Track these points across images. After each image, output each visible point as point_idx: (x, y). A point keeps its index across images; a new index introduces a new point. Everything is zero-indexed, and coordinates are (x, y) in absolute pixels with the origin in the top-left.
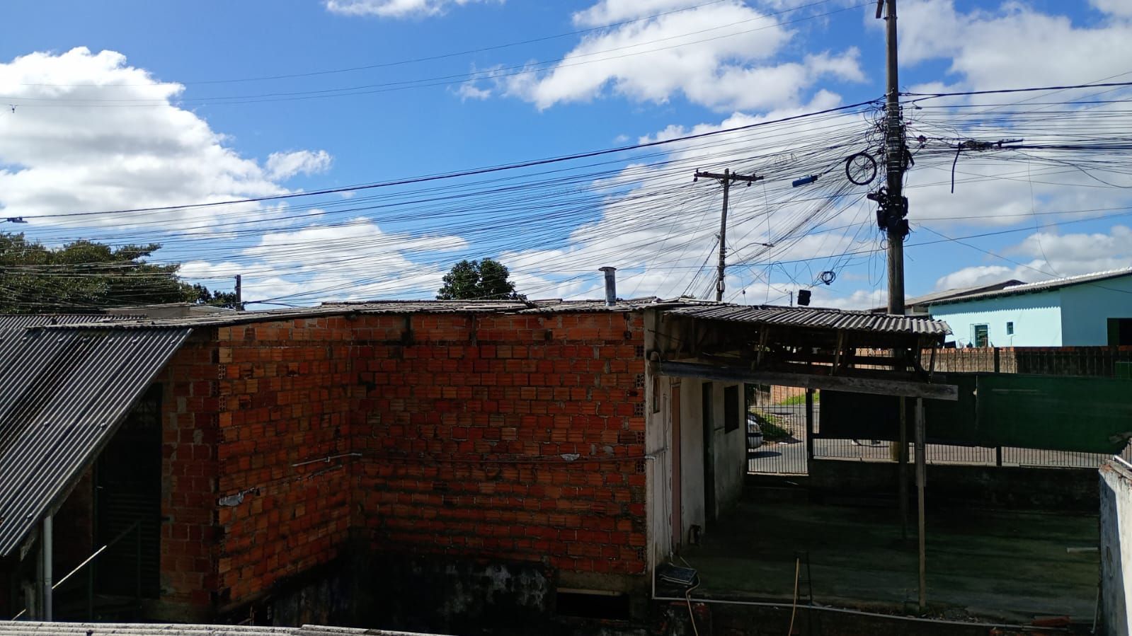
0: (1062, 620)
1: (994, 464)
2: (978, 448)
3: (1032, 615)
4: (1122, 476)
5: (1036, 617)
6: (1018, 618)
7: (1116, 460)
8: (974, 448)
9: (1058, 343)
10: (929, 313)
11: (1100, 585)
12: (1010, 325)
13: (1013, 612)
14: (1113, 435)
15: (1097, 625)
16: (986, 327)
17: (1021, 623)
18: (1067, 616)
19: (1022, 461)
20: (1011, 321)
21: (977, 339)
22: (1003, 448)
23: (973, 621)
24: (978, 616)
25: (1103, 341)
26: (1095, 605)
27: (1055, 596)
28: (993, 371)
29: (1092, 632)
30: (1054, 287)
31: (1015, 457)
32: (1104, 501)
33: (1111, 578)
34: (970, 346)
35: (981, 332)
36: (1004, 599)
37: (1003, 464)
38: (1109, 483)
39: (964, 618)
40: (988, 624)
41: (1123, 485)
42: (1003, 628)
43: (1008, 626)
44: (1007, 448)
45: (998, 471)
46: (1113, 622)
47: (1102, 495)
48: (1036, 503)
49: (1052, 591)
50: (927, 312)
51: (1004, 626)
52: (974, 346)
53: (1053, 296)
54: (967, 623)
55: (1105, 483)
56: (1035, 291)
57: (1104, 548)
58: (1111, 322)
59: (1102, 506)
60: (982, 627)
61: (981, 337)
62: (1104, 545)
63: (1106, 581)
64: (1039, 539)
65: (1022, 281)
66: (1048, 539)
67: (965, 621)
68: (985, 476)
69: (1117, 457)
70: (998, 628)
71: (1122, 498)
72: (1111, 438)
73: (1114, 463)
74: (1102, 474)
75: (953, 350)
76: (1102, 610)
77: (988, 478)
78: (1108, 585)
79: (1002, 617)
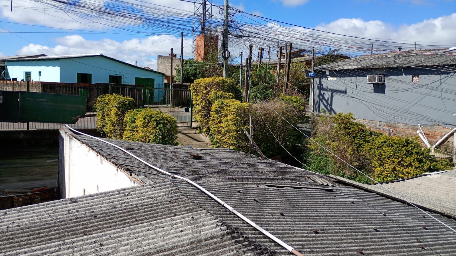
0: (43, 189)
1: (26, 129)
2: (19, 123)
3: (32, 189)
4: (66, 132)
5: (34, 189)
6: (26, 191)
7: (66, 126)
8: (18, 123)
9: (58, 81)
10: (5, 65)
11: (58, 173)
12: (40, 72)
13: (24, 189)
14: (73, 117)
15: (57, 188)
16: (30, 72)
17: (27, 192)
18: (46, 187)
19: (38, 128)
20: (40, 71)
21: (26, 77)
22: (30, 123)
23: (6, 195)
24: (9, 193)
25: (75, 82)
26: (57, 181)
27: (43, 180)
28: (27, 91)
29: (55, 191)
30: (57, 58)
31: (35, 126)
32: (60, 142)
33: (62, 170)
34: (23, 80)
35: (28, 74)
36: (21, 184)
37: (30, 129)
38: (62, 135)
39: (3, 195)
40: (13, 195)
41: (66, 135)
42: (19, 196)
43: (22, 194)
44: (32, 123)
45: (28, 132)
46: (61, 187)
47: (60, 140)
48: (43, 144)
49: (42, 178)
50: (4, 64)
51: (20, 195)
52: (25, 80)
53: (57, 62)
54: (4, 196)
55: (61, 135)
56: (50, 60)
57: (60, 159)
58: (78, 74)
59: (60, 143)
60: (10, 197)
61: (28, 77)
62: (60, 158)
63: (60, 171)
64: (42, 158)
65: (47, 55)
66: (45, 158)
67: (3, 196)
68: (22, 135)
69: (66, 125)
70: (17, 196)
71: (66, 140)
72: (72, 118)
73: (65, 127)
74: (60, 131)
75: (15, 82)
76: (59, 183)
77: (23, 135)
78: (61, 173)
79: (19, 191)
